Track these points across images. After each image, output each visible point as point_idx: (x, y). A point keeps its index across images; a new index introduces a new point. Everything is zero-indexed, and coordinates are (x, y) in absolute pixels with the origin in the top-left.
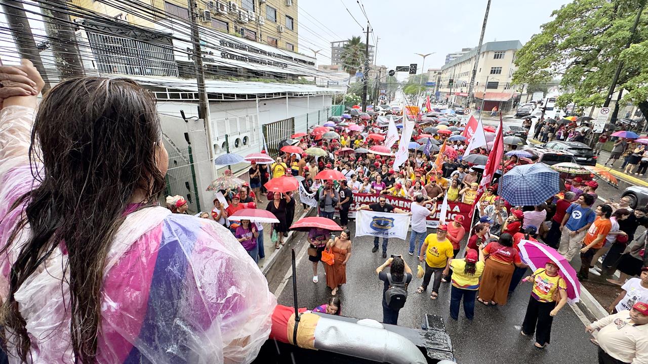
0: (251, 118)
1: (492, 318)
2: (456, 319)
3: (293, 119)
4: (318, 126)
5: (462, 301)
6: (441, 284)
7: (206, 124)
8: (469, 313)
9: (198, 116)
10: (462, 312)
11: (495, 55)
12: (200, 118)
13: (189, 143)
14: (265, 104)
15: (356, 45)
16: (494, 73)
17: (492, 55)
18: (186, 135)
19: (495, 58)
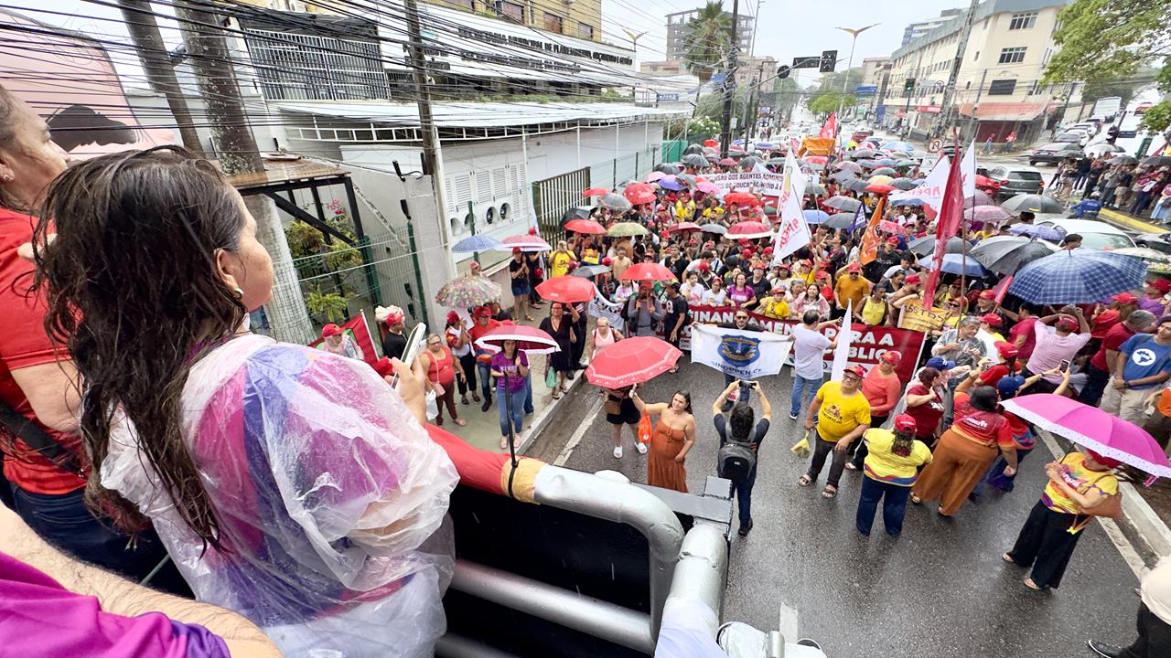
0: (514, 170)
1: (937, 538)
2: (868, 534)
3: (588, 170)
4: (634, 181)
5: (880, 505)
6: (845, 474)
7: (435, 184)
8: (893, 526)
9: (421, 169)
10: (878, 522)
11: (1014, 22)
12: (425, 174)
13: (409, 218)
14: (538, 144)
15: (713, 19)
16: (1008, 61)
17: (1006, 21)
18: (404, 204)
19: (1012, 28)
